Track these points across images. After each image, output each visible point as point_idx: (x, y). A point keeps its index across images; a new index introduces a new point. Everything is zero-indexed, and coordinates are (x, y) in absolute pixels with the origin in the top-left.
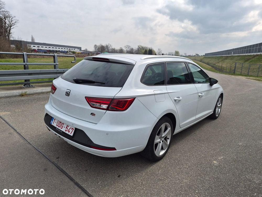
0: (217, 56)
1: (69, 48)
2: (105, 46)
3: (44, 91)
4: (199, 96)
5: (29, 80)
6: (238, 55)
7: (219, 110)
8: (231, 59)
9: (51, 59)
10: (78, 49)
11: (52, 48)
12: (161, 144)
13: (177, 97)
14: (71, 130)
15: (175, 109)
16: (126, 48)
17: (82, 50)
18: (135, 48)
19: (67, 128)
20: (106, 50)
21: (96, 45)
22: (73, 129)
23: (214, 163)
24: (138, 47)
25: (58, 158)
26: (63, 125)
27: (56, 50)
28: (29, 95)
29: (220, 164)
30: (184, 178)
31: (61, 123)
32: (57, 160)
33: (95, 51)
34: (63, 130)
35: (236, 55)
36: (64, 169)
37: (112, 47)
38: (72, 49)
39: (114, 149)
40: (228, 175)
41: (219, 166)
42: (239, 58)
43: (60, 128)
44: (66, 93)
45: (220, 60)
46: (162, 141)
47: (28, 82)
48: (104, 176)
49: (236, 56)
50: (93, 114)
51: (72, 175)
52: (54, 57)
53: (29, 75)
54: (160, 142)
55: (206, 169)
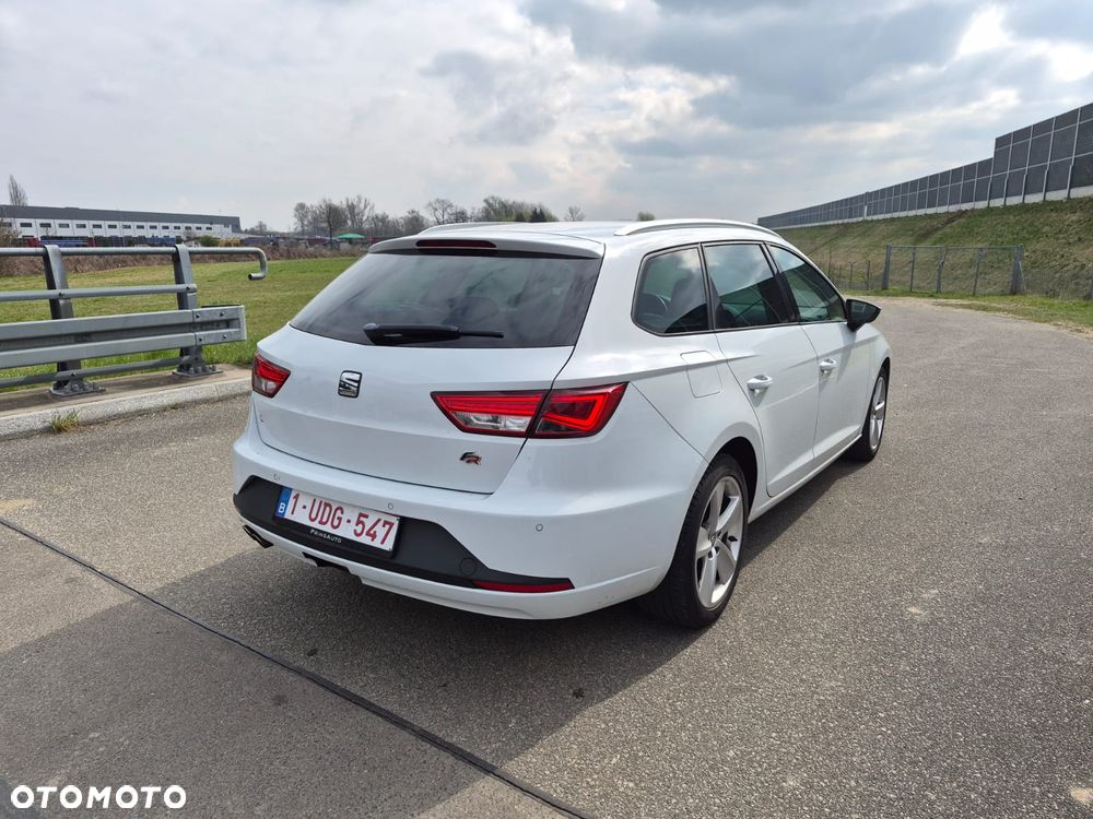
0: (806, 225)
1: (183, 226)
2: (344, 205)
3: (146, 404)
4: (823, 371)
5: (76, 364)
6: (888, 216)
7: (880, 423)
8: (863, 235)
9: (111, 277)
10: (226, 226)
11: (110, 227)
12: (713, 559)
13: (757, 377)
14: (380, 531)
15: (753, 422)
16: (436, 210)
17: (243, 228)
18: (474, 208)
19: (363, 523)
20: (349, 222)
21: (301, 207)
22: (391, 525)
23: (913, 615)
24: (484, 204)
25: (313, 652)
26: (339, 513)
27: (126, 237)
28: (88, 424)
29: (933, 614)
30: (821, 676)
31: (330, 505)
32: (313, 660)
33: (300, 229)
34: (346, 531)
35: (881, 217)
36: (355, 690)
37: (373, 207)
38: (198, 228)
39: (564, 584)
40: (973, 648)
41: (933, 622)
42: (893, 227)
43: (327, 528)
44: (340, 386)
45: (819, 241)
46: (717, 549)
47: (75, 372)
48: (520, 699)
49: (878, 221)
50: (469, 458)
51: (394, 708)
52: (176, 257)
53: (77, 342)
54: (710, 555)
55: (888, 636)
